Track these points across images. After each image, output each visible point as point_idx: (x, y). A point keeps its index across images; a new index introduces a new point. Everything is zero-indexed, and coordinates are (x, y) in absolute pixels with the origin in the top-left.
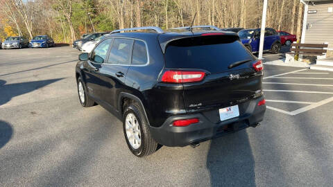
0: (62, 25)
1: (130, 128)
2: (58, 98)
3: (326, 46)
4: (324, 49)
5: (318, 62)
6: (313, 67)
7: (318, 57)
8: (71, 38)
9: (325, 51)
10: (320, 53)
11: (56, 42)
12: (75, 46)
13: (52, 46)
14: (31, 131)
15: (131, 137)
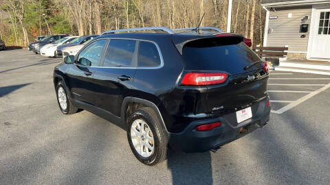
0: (13, 27)
1: (137, 135)
2: (30, 106)
3: (287, 49)
4: (285, 51)
5: (281, 64)
6: (277, 69)
7: (280, 59)
8: (23, 41)
9: (286, 54)
10: (282, 55)
11: (6, 45)
12: (31, 48)
13: (3, 50)
14: (12, 145)
15: (139, 144)
